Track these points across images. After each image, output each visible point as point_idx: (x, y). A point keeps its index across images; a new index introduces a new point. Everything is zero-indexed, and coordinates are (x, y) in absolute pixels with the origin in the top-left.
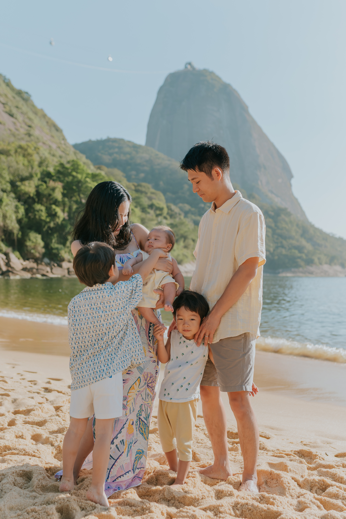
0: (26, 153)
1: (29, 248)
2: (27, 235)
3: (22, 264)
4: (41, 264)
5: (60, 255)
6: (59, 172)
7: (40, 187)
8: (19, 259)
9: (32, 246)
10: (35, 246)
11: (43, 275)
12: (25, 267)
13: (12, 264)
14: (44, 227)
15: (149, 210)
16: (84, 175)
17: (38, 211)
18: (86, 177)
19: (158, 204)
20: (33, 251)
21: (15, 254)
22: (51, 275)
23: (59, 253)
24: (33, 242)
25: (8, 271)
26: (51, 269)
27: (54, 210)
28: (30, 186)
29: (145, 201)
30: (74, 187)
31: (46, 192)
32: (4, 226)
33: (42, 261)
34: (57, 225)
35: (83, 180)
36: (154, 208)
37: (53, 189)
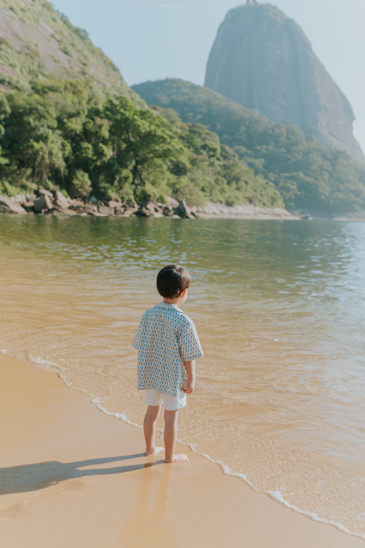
0: (76, 90)
1: (76, 187)
2: (75, 174)
3: (69, 202)
4: (88, 203)
5: (107, 194)
6: (107, 109)
7: (88, 124)
8: (66, 197)
9: (79, 185)
10: (82, 184)
11: (90, 214)
12: (71, 205)
13: (58, 202)
14: (91, 165)
15: (202, 151)
16: (132, 113)
17: (85, 149)
18: (134, 115)
19: (211, 144)
20: (80, 190)
21: (62, 193)
22: (97, 214)
23: (106, 192)
24: (80, 181)
25: (54, 209)
26: (98, 208)
27: (101, 148)
28: (77, 124)
29: (198, 142)
30: (123, 125)
31: (93, 130)
32: (51, 163)
33: (89, 200)
34: (104, 163)
35: (131, 117)
36: (207, 148)
37: (100, 127)
